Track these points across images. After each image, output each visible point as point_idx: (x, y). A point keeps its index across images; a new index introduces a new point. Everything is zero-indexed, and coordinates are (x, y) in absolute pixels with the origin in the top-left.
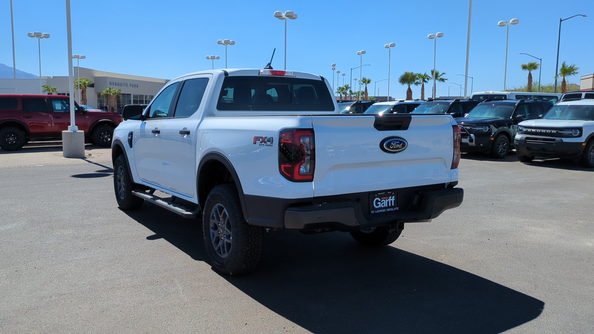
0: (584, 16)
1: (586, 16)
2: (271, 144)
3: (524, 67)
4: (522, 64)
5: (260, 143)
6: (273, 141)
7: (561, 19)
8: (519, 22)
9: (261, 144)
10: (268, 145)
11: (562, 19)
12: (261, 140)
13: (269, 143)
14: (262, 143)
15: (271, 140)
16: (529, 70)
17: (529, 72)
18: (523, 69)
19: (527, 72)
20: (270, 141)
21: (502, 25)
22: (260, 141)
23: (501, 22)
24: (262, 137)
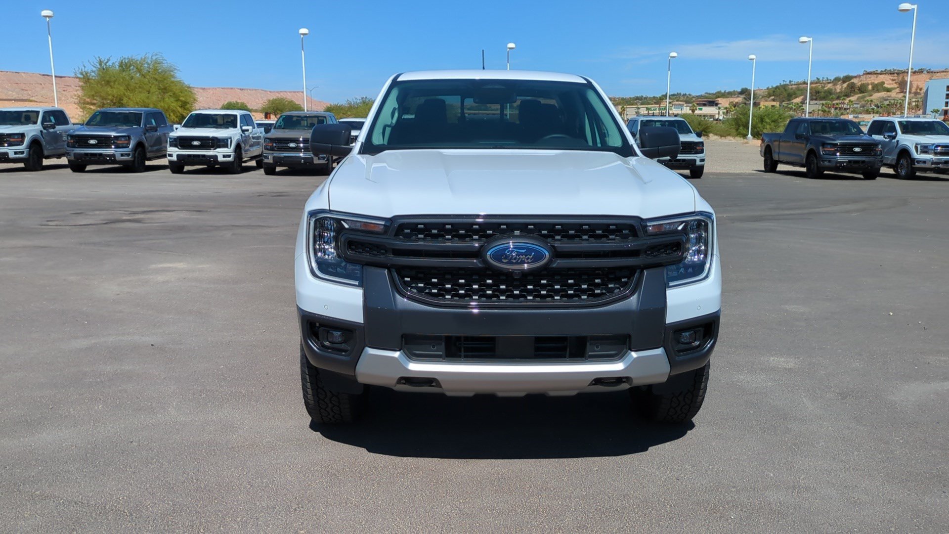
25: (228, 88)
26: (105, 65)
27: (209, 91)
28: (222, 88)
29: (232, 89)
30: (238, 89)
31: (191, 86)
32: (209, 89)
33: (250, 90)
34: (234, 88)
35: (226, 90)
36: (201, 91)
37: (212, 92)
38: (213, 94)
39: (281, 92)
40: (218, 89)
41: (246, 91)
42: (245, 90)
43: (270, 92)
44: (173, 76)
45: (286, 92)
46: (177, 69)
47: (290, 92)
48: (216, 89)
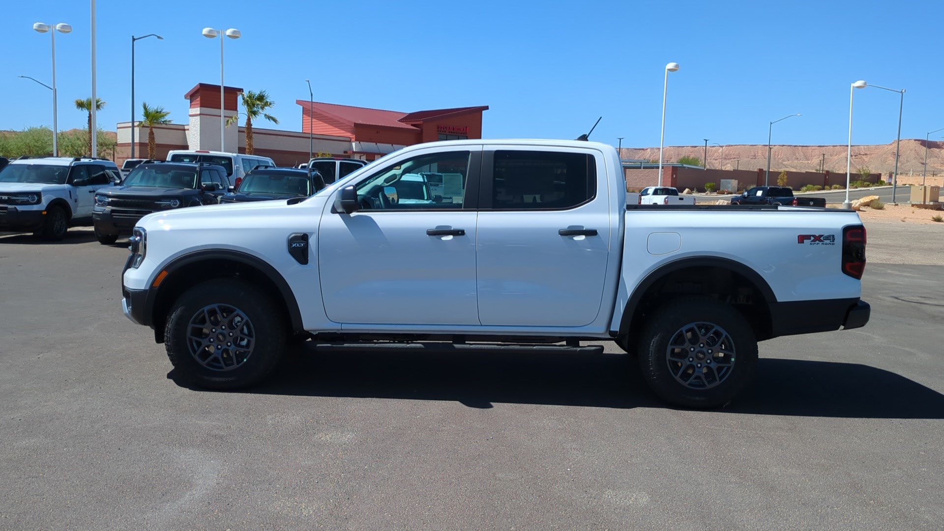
0: (159, 37)
1: (162, 38)
2: (831, 243)
3: (80, 105)
4: (76, 99)
5: (812, 241)
6: (834, 240)
7: (133, 37)
8: (71, 29)
9: (813, 243)
10: (826, 244)
11: (135, 37)
12: (812, 238)
13: (828, 242)
14: (815, 241)
15: (831, 238)
16: (88, 109)
17: (88, 113)
18: (77, 107)
19: (86, 112)
20: (830, 240)
21: (40, 30)
22: (810, 239)
23: (40, 25)
24: (813, 236)
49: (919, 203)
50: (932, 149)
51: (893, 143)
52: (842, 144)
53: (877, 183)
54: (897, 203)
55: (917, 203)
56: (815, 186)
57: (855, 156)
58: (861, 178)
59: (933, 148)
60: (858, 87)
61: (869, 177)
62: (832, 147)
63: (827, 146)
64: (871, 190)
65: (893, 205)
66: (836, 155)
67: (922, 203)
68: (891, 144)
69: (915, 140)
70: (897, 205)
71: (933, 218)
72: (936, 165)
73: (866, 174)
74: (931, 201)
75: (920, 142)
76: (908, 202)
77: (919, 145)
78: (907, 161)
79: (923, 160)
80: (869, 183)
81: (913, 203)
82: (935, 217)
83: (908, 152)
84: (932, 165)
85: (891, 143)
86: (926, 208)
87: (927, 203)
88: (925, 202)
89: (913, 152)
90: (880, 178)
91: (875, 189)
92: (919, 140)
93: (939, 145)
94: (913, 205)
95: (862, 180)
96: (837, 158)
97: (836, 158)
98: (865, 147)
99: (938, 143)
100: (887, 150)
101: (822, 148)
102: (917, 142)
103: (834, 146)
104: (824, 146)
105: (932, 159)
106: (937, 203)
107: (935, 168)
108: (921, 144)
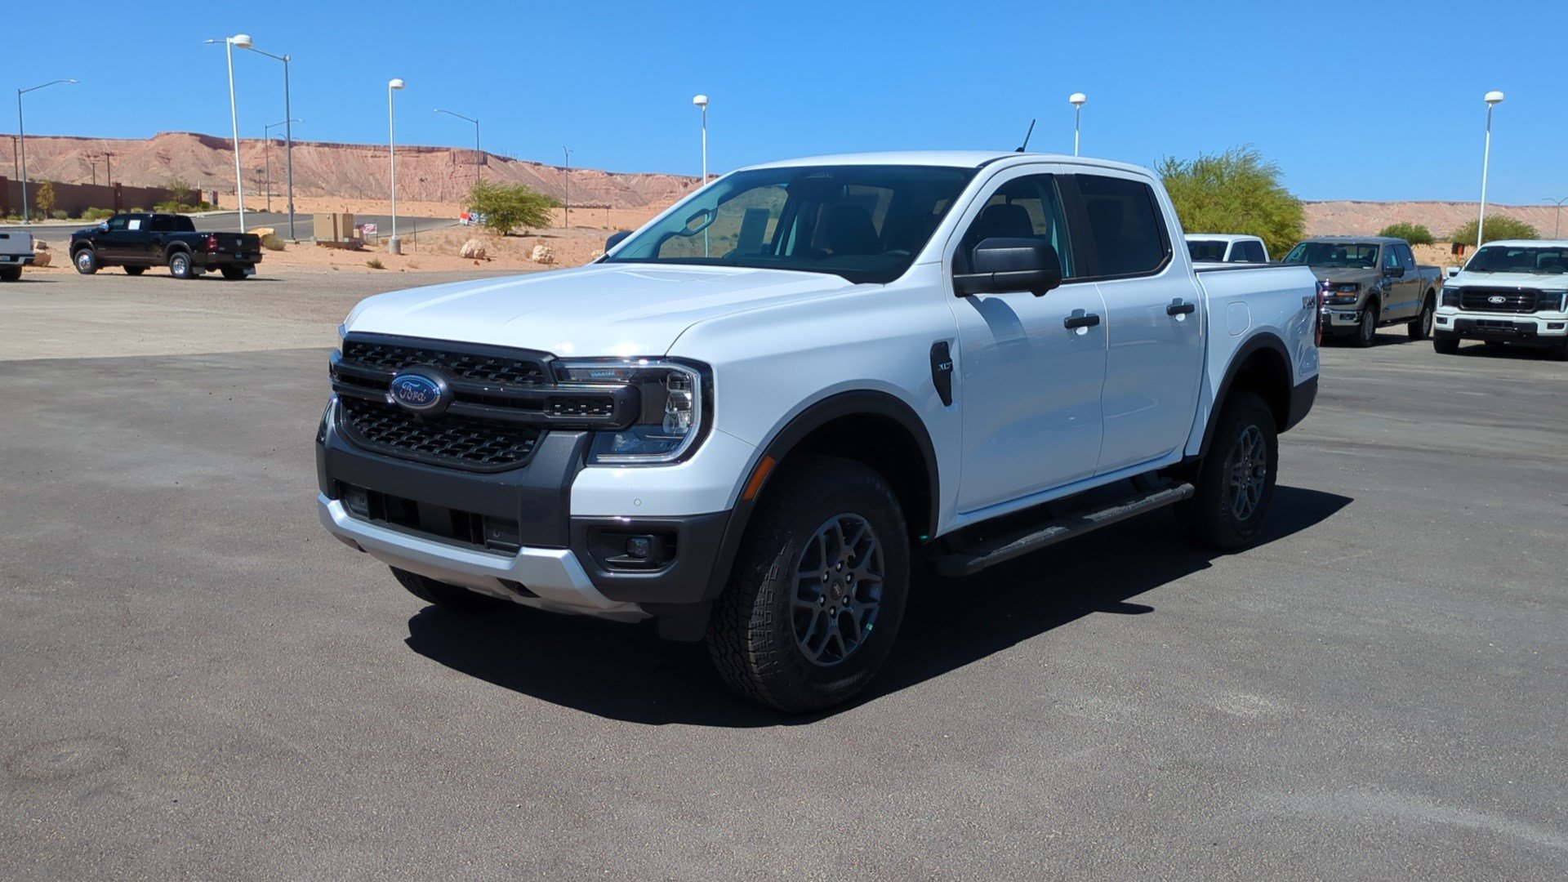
25: (1427, 203)
26: (1176, 170)
27: (1392, 208)
28: (1416, 203)
29: (1433, 203)
30: (1445, 203)
31: (1299, 198)
32: (1393, 204)
33: (1467, 204)
34: (1438, 203)
35: (1422, 205)
36: (1378, 207)
37: (1397, 209)
38: (1399, 212)
39: (1527, 207)
40: (1408, 204)
41: (1460, 207)
42: (1458, 204)
43: (1507, 207)
44: (1271, 183)
45: (1538, 207)
46: (1279, 173)
47: (1545, 207)
48: (1405, 204)
49: (327, 240)
50: (219, 151)
51: (156, 137)
52: (68, 136)
53: (198, 205)
54: (297, 240)
55: (325, 240)
56: (103, 211)
57: (95, 157)
58: (175, 198)
59: (220, 148)
60: (240, 45)
61: (189, 196)
62: (50, 139)
63: (42, 137)
64: (200, 218)
65: (292, 243)
66: (60, 154)
67: (333, 240)
68: (152, 140)
69: (191, 134)
70: (297, 243)
71: (369, 263)
72: (228, 176)
73: (184, 190)
74: (345, 236)
75: (198, 138)
76: (312, 238)
77: (198, 142)
78: (183, 169)
79: (207, 167)
80: (187, 206)
81: (319, 240)
82: (371, 261)
83: (183, 154)
84: (223, 177)
85: (154, 136)
86: (339, 248)
87: (340, 240)
88: (336, 237)
89: (189, 153)
90: (201, 198)
91: (206, 216)
92: (196, 135)
93: (228, 144)
94: (319, 244)
95: (177, 200)
96: (62, 159)
97: (60, 158)
98: (111, 142)
99: (227, 141)
100: (148, 148)
101: (33, 140)
102: (194, 137)
103: (54, 138)
104: (35, 137)
105: (221, 167)
106: (353, 241)
107: (228, 182)
108: (201, 141)
